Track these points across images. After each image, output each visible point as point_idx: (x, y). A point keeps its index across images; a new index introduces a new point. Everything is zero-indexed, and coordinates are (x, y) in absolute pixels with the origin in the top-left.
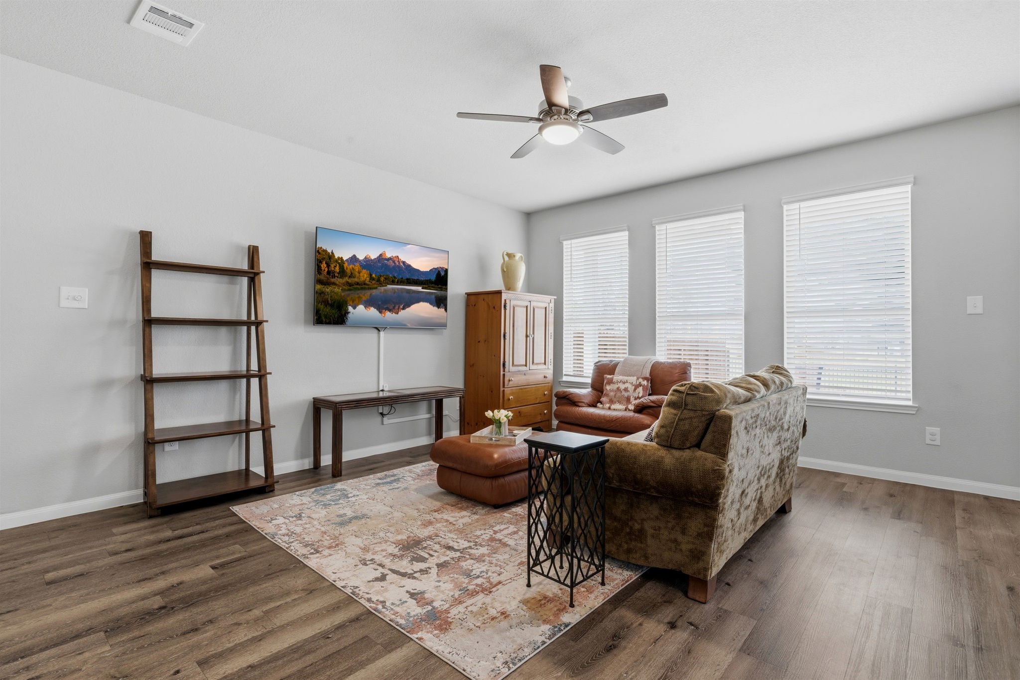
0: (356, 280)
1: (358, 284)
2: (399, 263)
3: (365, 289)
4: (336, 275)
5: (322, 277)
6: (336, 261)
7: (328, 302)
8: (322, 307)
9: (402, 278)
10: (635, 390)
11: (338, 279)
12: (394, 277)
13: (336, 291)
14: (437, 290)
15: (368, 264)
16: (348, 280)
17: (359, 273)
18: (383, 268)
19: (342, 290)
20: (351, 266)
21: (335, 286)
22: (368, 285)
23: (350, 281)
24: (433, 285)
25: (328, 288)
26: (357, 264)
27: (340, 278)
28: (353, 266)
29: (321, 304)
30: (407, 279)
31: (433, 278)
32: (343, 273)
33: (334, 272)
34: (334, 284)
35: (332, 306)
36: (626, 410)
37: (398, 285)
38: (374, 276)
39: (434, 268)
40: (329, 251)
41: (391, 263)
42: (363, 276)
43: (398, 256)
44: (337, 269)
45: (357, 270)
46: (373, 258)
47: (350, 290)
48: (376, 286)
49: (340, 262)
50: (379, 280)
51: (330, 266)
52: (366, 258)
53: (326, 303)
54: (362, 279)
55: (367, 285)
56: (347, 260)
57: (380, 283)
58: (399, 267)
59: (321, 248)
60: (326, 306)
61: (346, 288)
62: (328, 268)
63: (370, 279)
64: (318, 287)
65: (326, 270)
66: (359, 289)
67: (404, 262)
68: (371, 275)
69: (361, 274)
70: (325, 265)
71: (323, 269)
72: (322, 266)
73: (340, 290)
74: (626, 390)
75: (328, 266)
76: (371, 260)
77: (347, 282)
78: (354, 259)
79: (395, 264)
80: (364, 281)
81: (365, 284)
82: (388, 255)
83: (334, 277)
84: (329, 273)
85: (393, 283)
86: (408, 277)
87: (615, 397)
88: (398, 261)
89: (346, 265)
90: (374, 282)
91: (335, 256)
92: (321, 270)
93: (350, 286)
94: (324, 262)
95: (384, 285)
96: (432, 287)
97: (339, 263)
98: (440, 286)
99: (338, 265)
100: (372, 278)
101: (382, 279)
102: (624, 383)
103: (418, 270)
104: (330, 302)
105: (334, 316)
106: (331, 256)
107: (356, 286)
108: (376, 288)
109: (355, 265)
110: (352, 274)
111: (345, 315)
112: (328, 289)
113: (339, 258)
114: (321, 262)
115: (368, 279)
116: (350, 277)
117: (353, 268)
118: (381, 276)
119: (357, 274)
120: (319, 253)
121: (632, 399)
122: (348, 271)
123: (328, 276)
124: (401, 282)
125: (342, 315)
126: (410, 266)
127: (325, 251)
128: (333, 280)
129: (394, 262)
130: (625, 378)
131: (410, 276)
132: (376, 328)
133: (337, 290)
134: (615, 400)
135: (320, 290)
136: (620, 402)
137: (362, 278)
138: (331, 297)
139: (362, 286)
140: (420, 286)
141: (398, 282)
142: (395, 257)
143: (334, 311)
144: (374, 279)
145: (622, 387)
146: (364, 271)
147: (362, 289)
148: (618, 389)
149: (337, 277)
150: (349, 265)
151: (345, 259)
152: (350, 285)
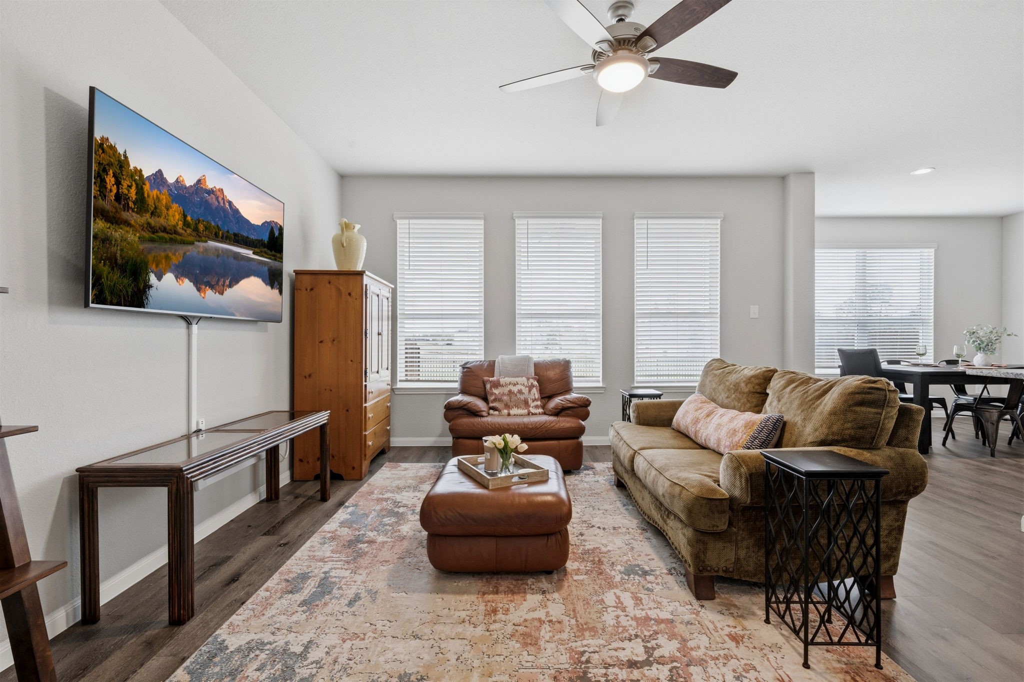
0: (162, 221)
1: (165, 230)
2: (224, 203)
3: (176, 242)
4: (131, 204)
5: (109, 205)
6: (131, 175)
7: (116, 260)
8: (105, 269)
9: (228, 232)
10: (530, 391)
11: (134, 214)
12: (218, 227)
13: (129, 239)
14: (270, 258)
15: (182, 194)
16: (150, 220)
17: (167, 208)
18: (202, 208)
19: (139, 238)
20: (154, 192)
21: (128, 229)
22: (182, 235)
23: (152, 221)
24: (265, 249)
25: (116, 231)
26: (165, 191)
27: (137, 213)
28: (158, 193)
29: (104, 264)
30: (235, 235)
31: (266, 238)
32: (141, 201)
33: (127, 198)
34: (127, 223)
35: (123, 269)
36: (529, 414)
37: (222, 242)
38: (188, 219)
39: (266, 222)
40: (121, 151)
41: (211, 199)
42: (174, 216)
43: (222, 190)
44: (133, 193)
45: (164, 202)
46: (185, 183)
47: (152, 240)
48: (190, 239)
49: (139, 179)
50: (196, 229)
51: (120, 183)
52: (177, 181)
53: (112, 261)
54: (172, 222)
55: (180, 235)
56: (148, 178)
57: (200, 237)
58: (224, 210)
59: (107, 139)
60: (114, 269)
61: (147, 235)
62: (118, 187)
63: (184, 225)
64: (98, 226)
65: (115, 190)
66: (166, 241)
67: (230, 203)
68: (185, 217)
69: (171, 212)
70: (113, 180)
71: (109, 187)
72: (107, 179)
73: (137, 239)
74: (520, 392)
75: (118, 183)
76: (186, 187)
77: (149, 224)
78: (159, 178)
79: (219, 202)
80: (174, 226)
81: (176, 232)
83: (127, 208)
84: (118, 197)
85: (216, 237)
86: (234, 230)
87: (511, 401)
88: (225, 199)
89: (147, 188)
90: (189, 231)
91: (129, 165)
92: (106, 188)
93: (153, 233)
94: (111, 172)
95: (203, 238)
96: (265, 253)
97: (135, 180)
98: (273, 253)
99: (134, 183)
100: (185, 223)
101: (201, 227)
102: (515, 385)
104: (120, 261)
105: (127, 290)
106: (122, 163)
107: (161, 234)
108: (192, 243)
109: (160, 191)
110: (156, 208)
111: (143, 291)
112: (117, 233)
113: (135, 169)
114: (106, 171)
115: (181, 223)
116: (153, 213)
117: (155, 197)
118: (199, 221)
119: (164, 211)
120: (102, 150)
121: (530, 402)
122: (150, 202)
123: (117, 205)
124: (225, 239)
125: (139, 289)
126: (236, 211)
127: (113, 148)
128: (125, 215)
129: (218, 199)
130: (514, 380)
131: (238, 229)
132: (184, 318)
133: (132, 237)
134: (511, 404)
135: (102, 231)
136: (518, 407)
137: (172, 219)
138: (122, 250)
139: (172, 236)
140: (251, 250)
141: (222, 238)
142: (218, 190)
143: (126, 281)
144: (188, 225)
145: (515, 389)
146: (175, 206)
147: (171, 241)
148: (510, 391)
149: (133, 211)
150: (152, 188)
152: (153, 230)
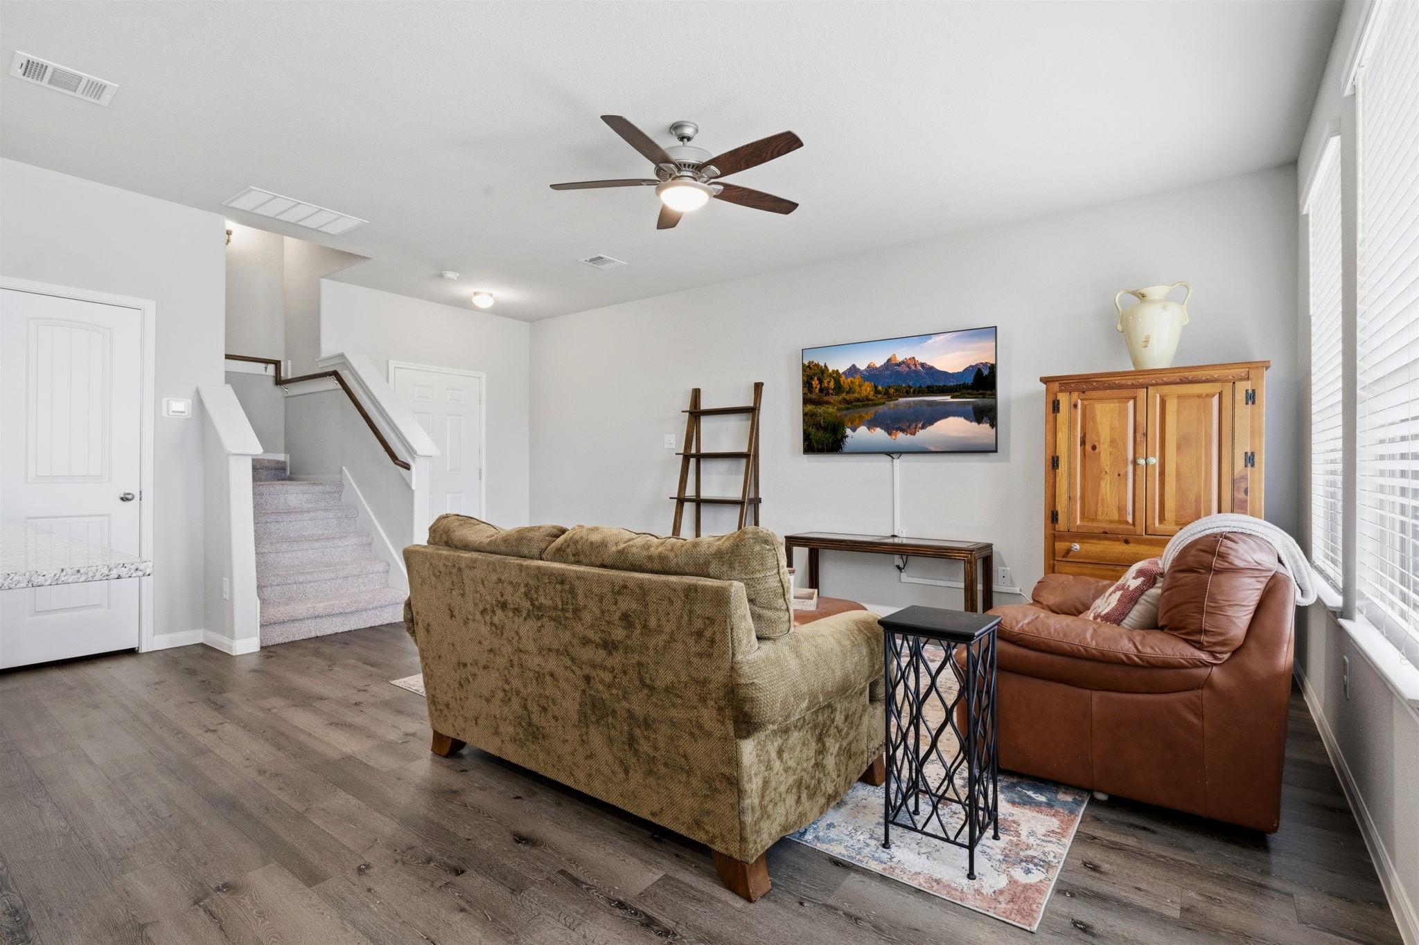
0: (856, 395)
1: (858, 400)
2: (916, 366)
3: (867, 405)
4: (831, 391)
5: (813, 396)
6: (830, 375)
7: (820, 424)
8: (812, 431)
9: (920, 387)
11: (833, 397)
12: (910, 387)
13: (829, 411)
14: (976, 398)
15: (872, 374)
16: (845, 397)
17: (860, 386)
18: (893, 377)
19: (837, 409)
20: (849, 380)
21: (829, 406)
22: (873, 400)
23: (848, 397)
24: (969, 391)
25: (820, 409)
26: (858, 376)
27: (835, 395)
28: (852, 379)
29: (812, 428)
30: (928, 387)
31: (970, 380)
32: (839, 388)
33: (827, 389)
34: (828, 403)
35: (825, 429)
37: (914, 396)
38: (880, 388)
39: (971, 366)
40: (822, 364)
41: (904, 369)
42: (866, 390)
43: (914, 358)
44: (832, 385)
45: (857, 383)
46: (878, 365)
47: (848, 409)
48: (883, 400)
49: (836, 376)
50: (887, 393)
51: (823, 382)
52: (868, 367)
53: (818, 426)
54: (864, 394)
55: (871, 400)
56: (844, 373)
57: (888, 396)
58: (916, 372)
59: (813, 362)
60: (818, 430)
61: (843, 406)
62: (821, 385)
63: (875, 393)
64: (809, 407)
65: (819, 387)
66: (860, 407)
67: (923, 365)
68: (876, 387)
69: (863, 388)
70: (817, 382)
71: (814, 386)
72: (813, 383)
73: (835, 410)
75: (821, 382)
76: (876, 368)
78: (853, 370)
79: (909, 368)
80: (867, 396)
81: (868, 399)
82: (900, 358)
83: (828, 394)
84: (821, 390)
85: (907, 394)
86: (929, 383)
88: (915, 364)
89: (843, 378)
90: (879, 396)
91: (828, 370)
92: (812, 388)
93: (848, 404)
94: (816, 378)
95: (894, 398)
96: (968, 394)
97: (833, 378)
98: (981, 391)
99: (832, 380)
100: (877, 392)
101: (892, 391)
103: (945, 373)
104: (823, 425)
105: (829, 441)
106: (824, 370)
107: (855, 403)
108: (884, 403)
109: (854, 378)
110: (850, 388)
111: (842, 440)
112: (820, 410)
113: (833, 371)
114: (812, 379)
115: (872, 393)
116: (848, 393)
117: (852, 382)
119: (857, 389)
120: (810, 368)
122: (846, 387)
123: (821, 394)
124: (919, 392)
125: (837, 438)
126: (932, 368)
127: (817, 365)
128: (826, 398)
129: (908, 366)
131: (933, 382)
133: (831, 410)
135: (811, 410)
137: (865, 392)
138: (824, 419)
139: (865, 402)
140: (948, 395)
141: (914, 392)
142: (910, 359)
143: (827, 436)
144: (879, 392)
146: (867, 383)
147: (864, 406)
149: (832, 394)
150: (846, 378)
151: (841, 371)
152: (845, 401)
